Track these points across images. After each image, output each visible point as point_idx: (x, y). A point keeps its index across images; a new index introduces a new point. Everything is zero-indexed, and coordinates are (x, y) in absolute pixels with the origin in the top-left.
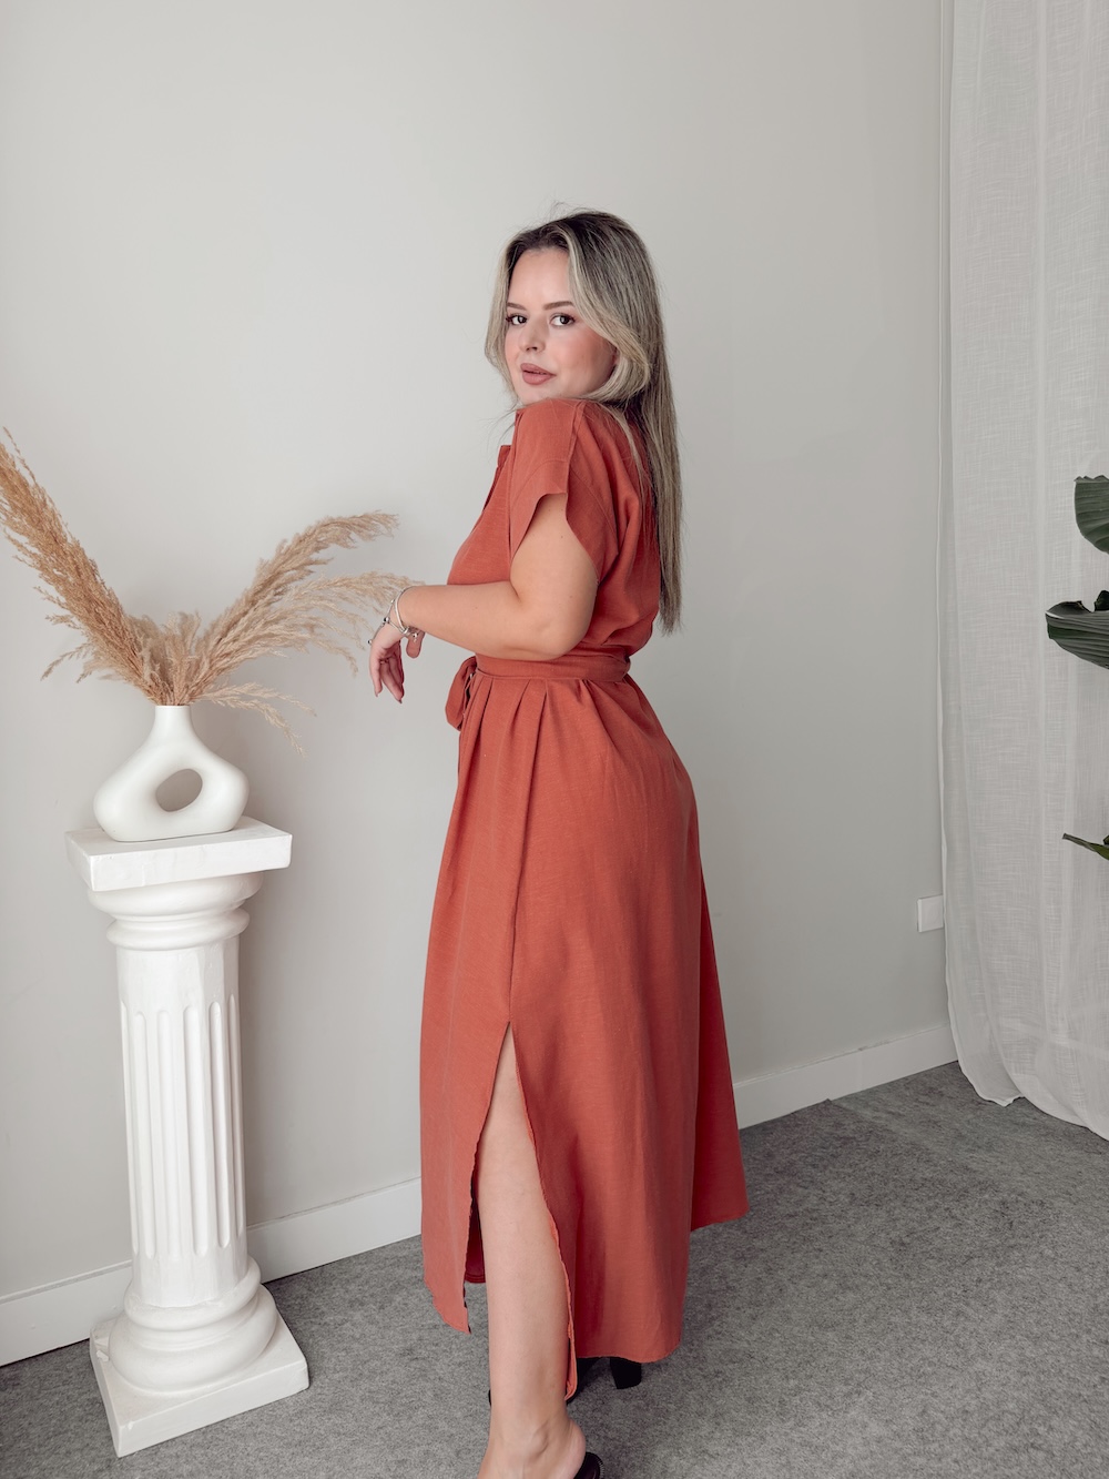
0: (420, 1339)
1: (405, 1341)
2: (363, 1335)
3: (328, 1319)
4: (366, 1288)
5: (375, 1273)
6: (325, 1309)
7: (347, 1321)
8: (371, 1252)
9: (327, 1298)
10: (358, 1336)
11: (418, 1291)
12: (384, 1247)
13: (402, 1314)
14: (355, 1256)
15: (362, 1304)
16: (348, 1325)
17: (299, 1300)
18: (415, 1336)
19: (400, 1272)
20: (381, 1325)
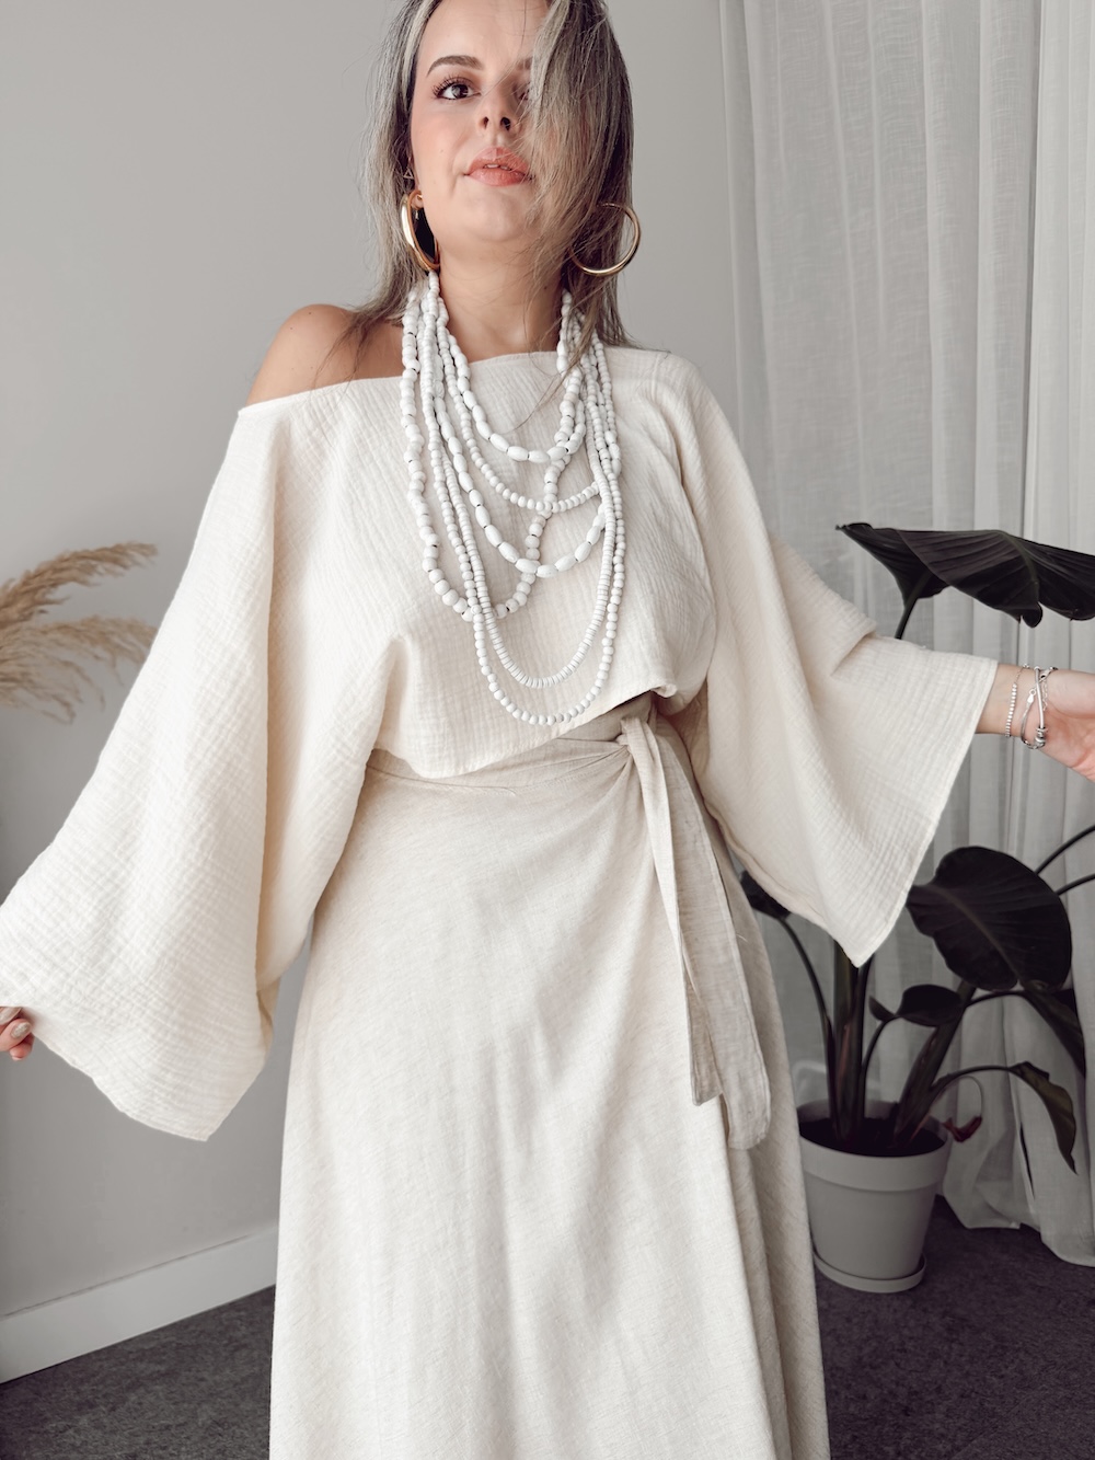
0: (148, 1443)
1: (130, 1446)
2: (85, 1443)
3: (49, 1426)
4: (101, 1387)
5: (114, 1369)
6: (48, 1415)
7: (70, 1427)
8: (114, 1346)
9: (53, 1401)
10: (78, 1443)
11: (158, 1387)
12: (130, 1340)
13: (134, 1414)
14: (97, 1352)
15: (92, 1406)
16: (71, 1432)
17: (22, 1407)
18: (142, 1440)
19: (142, 1366)
20: (108, 1429)
